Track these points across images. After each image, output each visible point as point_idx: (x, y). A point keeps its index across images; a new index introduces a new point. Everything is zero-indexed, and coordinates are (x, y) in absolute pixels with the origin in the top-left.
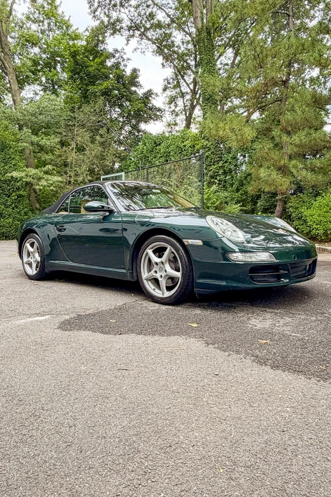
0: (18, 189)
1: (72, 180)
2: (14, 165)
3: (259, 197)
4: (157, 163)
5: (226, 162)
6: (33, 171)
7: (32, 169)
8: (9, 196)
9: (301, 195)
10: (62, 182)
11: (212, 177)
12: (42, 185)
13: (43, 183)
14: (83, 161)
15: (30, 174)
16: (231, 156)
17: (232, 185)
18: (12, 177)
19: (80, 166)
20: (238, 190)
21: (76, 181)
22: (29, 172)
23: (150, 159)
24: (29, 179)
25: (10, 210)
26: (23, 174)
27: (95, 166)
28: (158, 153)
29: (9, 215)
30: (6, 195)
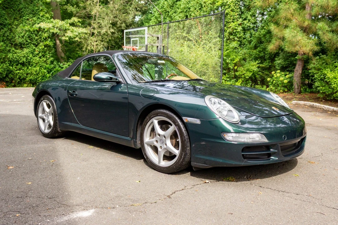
0: (46, 39)
1: (96, 32)
2: (42, 16)
3: (277, 54)
4: (177, 18)
5: (245, 19)
6: (59, 23)
7: (58, 20)
8: (36, 46)
9: (324, 56)
10: (86, 34)
11: (231, 34)
12: (68, 36)
13: (69, 34)
14: (107, 14)
15: (57, 26)
16: (250, 13)
17: (250, 42)
18: (40, 28)
19: (104, 18)
20: (256, 47)
21: (99, 32)
22: (56, 24)
23: (170, 14)
24: (55, 31)
25: (37, 58)
26: (50, 25)
27: (117, 19)
28: (178, 8)
29: (37, 64)
30: (34, 44)
